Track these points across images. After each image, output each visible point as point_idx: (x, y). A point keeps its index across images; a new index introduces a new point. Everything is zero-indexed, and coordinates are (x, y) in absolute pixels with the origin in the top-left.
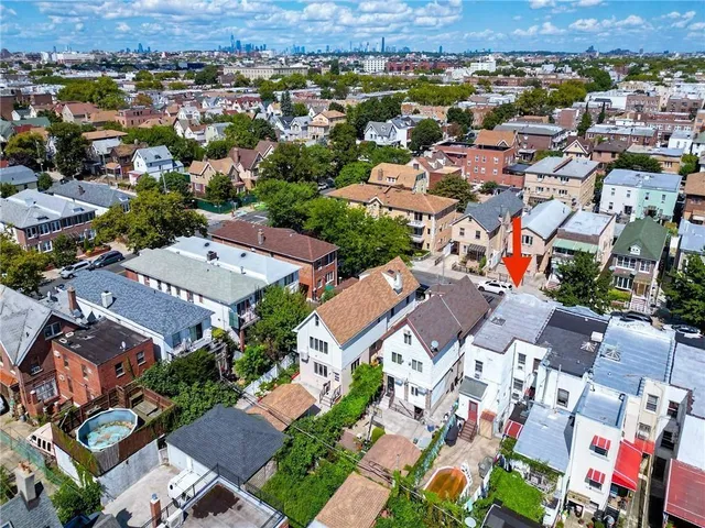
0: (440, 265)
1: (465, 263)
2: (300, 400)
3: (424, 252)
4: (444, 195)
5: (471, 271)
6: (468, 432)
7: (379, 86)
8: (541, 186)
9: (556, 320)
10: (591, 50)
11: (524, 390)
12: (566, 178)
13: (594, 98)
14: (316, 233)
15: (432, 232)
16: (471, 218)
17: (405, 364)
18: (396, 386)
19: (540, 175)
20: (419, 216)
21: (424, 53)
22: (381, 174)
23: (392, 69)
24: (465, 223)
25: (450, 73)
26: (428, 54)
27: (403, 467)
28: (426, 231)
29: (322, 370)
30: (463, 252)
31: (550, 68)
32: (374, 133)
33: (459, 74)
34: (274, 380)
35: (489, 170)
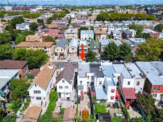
0: (54, 59)
1: (60, 57)
2: (38, 110)
3: (49, 57)
4: (48, 41)
5: (62, 59)
6: (81, 98)
7: (13, 14)
8: (68, 36)
9: (91, 66)
10: (61, 5)
11: (89, 84)
12: (73, 34)
13: (68, 15)
14: (19, 59)
15: (50, 51)
16: (59, 46)
17: (63, 88)
18: (61, 94)
19: (68, 34)
20: (45, 48)
21: (22, 5)
22: (29, 38)
23: (14, 9)
24: (58, 48)
25: (32, 10)
26: (23, 5)
27: (74, 115)
28: (48, 51)
29: (39, 98)
30: (59, 55)
31: (55, 9)
32: (19, 27)
33: (34, 10)
34: (24, 107)
35: (55, 34)
